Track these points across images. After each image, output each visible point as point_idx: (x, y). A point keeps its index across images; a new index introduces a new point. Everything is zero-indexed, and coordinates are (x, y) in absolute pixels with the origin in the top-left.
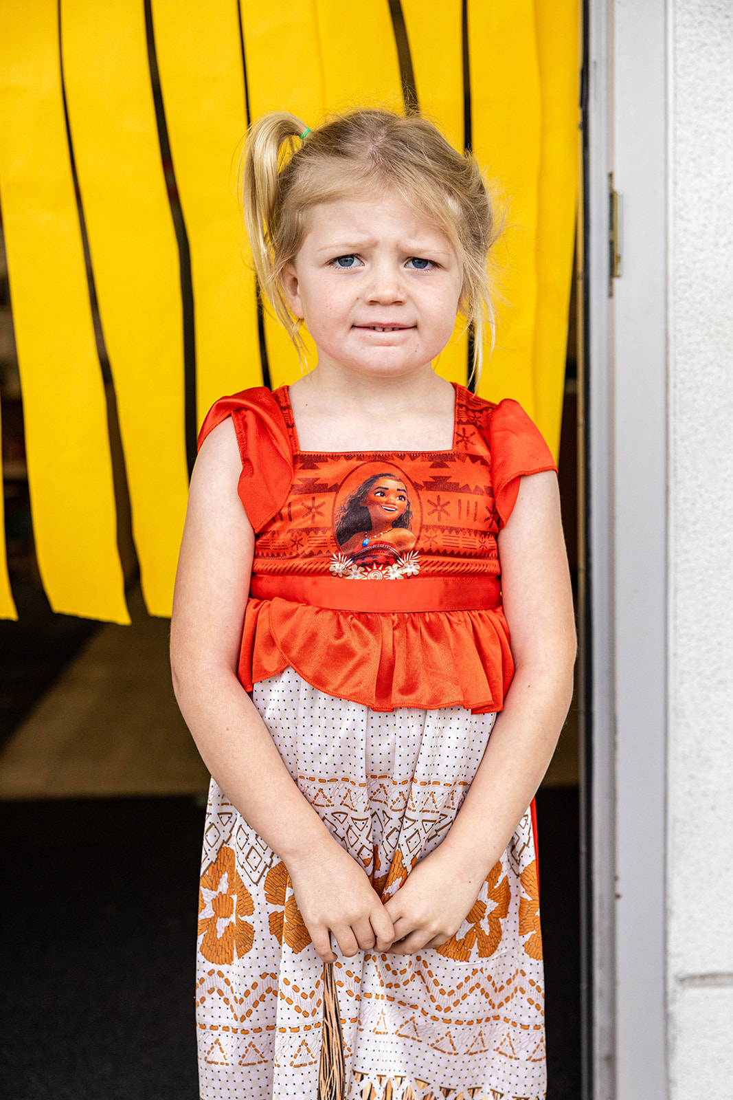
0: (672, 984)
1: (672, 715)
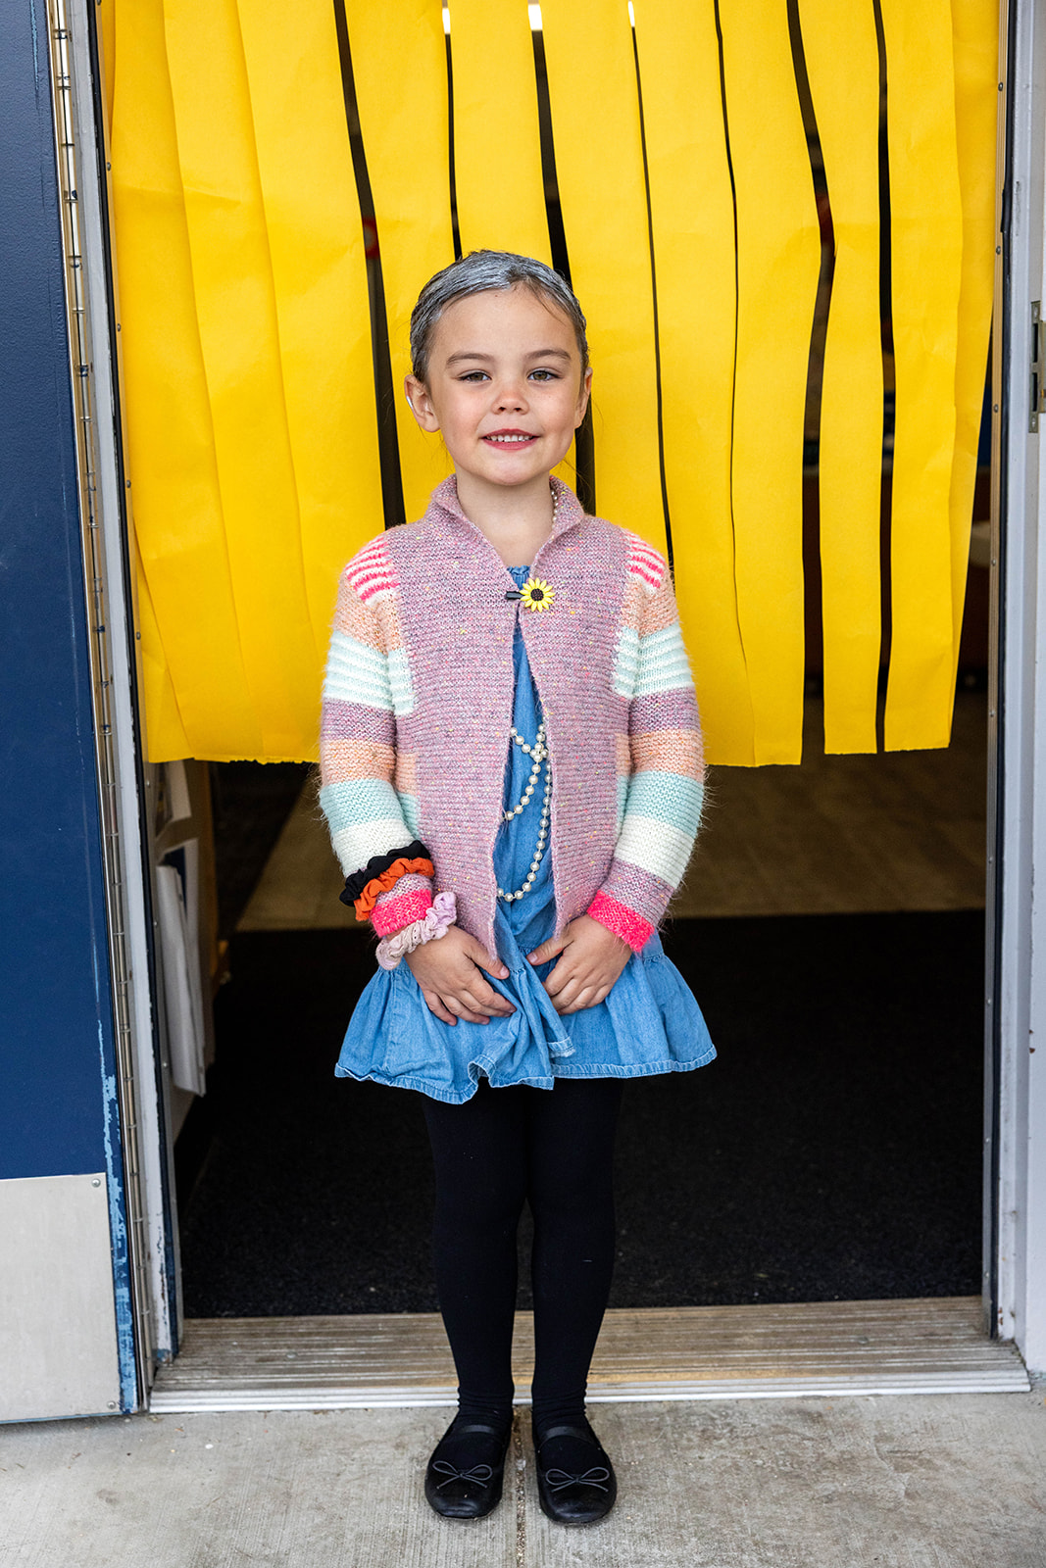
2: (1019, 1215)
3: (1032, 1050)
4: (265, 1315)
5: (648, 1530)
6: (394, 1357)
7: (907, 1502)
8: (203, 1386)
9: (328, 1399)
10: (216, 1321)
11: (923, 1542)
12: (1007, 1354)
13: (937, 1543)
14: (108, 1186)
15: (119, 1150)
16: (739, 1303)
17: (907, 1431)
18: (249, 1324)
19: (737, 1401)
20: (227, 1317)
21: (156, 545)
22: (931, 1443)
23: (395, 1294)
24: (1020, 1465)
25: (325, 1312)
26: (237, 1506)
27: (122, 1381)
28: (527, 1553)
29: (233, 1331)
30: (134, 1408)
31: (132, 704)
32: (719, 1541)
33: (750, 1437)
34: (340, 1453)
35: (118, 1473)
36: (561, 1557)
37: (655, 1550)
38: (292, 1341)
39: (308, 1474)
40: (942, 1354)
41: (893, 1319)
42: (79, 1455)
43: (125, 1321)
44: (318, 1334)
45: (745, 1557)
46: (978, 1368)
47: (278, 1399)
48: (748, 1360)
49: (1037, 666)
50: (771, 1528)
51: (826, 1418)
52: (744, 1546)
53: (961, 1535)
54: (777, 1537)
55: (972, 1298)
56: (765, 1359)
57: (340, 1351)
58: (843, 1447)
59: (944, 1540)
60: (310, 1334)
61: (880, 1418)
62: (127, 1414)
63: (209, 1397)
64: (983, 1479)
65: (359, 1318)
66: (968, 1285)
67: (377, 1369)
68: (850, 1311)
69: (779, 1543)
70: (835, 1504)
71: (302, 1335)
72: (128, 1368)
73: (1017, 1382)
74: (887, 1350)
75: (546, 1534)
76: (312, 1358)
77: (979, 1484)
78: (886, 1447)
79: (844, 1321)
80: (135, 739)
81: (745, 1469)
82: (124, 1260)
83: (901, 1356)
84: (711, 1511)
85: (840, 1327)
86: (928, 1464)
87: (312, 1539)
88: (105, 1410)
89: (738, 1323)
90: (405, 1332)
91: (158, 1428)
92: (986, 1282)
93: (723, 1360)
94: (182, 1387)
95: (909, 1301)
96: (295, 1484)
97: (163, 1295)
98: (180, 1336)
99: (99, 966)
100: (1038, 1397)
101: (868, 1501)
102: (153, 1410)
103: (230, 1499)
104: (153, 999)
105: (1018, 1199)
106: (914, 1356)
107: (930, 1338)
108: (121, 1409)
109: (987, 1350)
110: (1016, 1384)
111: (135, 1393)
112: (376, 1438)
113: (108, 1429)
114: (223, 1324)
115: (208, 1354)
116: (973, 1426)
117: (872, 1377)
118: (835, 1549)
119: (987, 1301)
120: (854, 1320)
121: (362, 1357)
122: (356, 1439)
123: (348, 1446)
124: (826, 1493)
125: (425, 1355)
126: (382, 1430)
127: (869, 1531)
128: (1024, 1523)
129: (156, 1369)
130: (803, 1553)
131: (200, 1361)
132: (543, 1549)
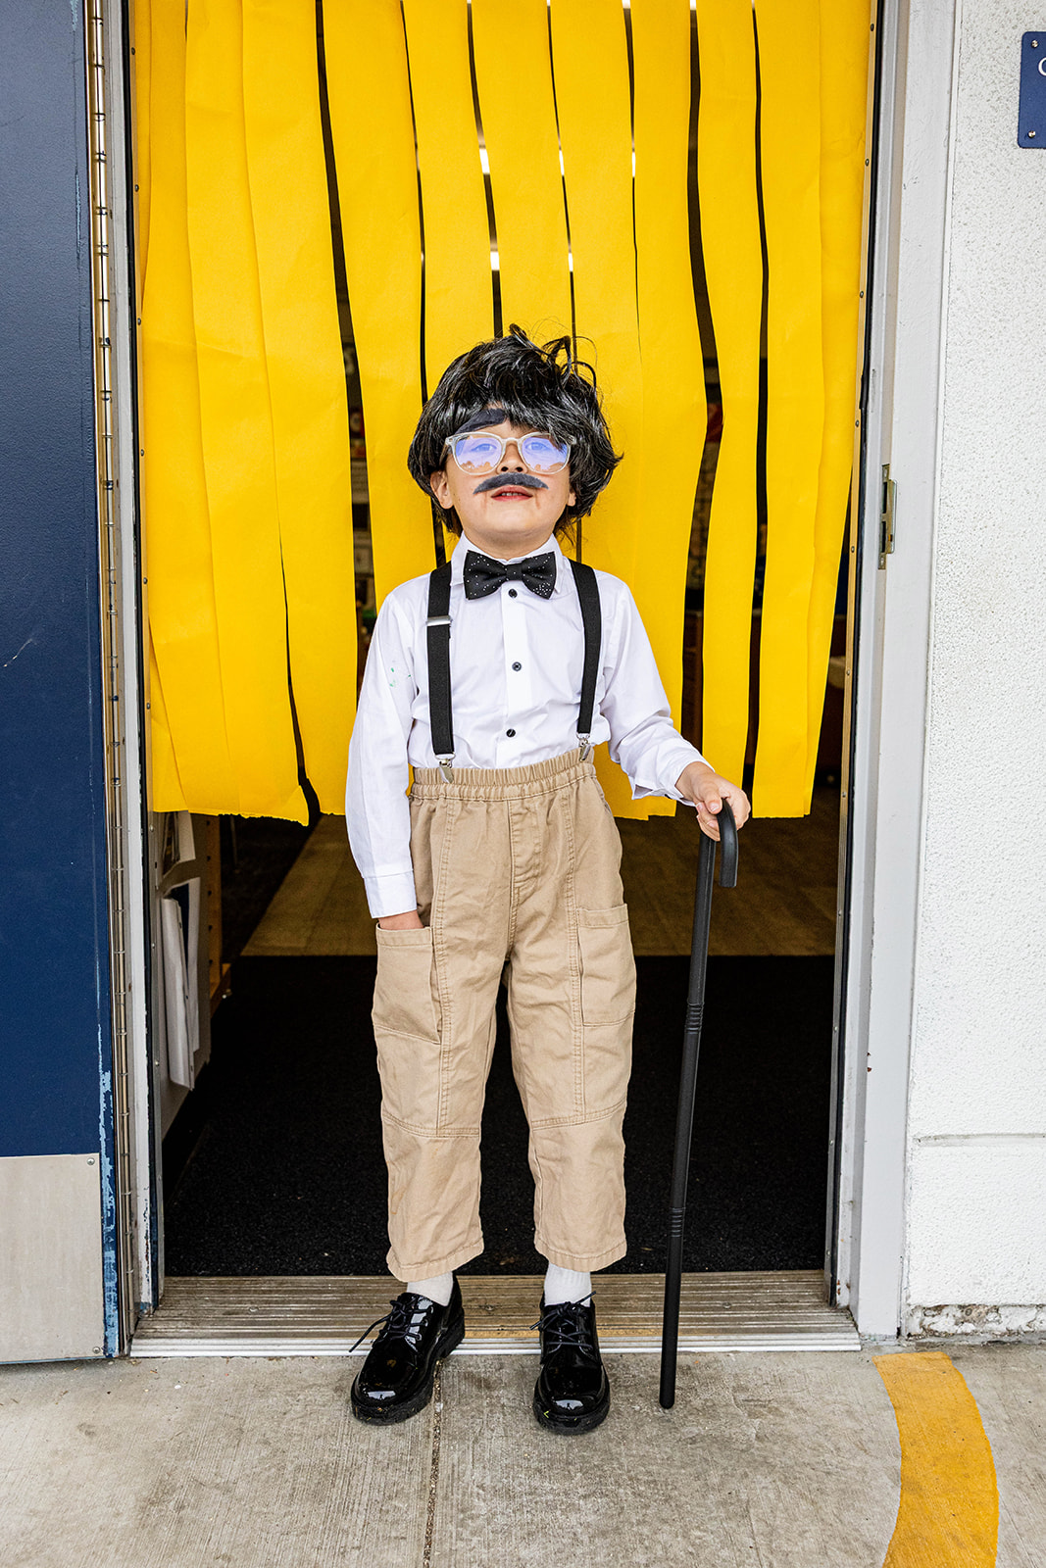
0: (910, 1144)
1: (920, 920)
2: (856, 1204)
3: (869, 1070)
4: (236, 1275)
5: (542, 1466)
6: (339, 1312)
7: (757, 1444)
8: (177, 1334)
9: (281, 1347)
10: (193, 1279)
11: (770, 1479)
12: (844, 1319)
13: (780, 1480)
14: (101, 1164)
15: (112, 1134)
16: (627, 1273)
17: (760, 1382)
18: (220, 1282)
19: (621, 1355)
20: (203, 1275)
21: (164, 632)
22: (779, 1393)
23: (345, 1259)
24: (850, 1413)
25: (285, 1273)
26: (197, 1439)
27: (106, 1330)
28: (439, 1485)
29: (206, 1287)
30: (116, 1354)
31: (140, 762)
32: (600, 1477)
33: (630, 1386)
34: (287, 1394)
35: (98, 1409)
36: (467, 1489)
37: (546, 1484)
38: (255, 1297)
39: (259, 1413)
40: (791, 1318)
41: (752, 1288)
42: (66, 1392)
43: (111, 1279)
44: (277, 1292)
45: (621, 1490)
46: (819, 1331)
47: (240, 1347)
48: (631, 1320)
49: (881, 757)
50: (644, 1465)
51: (693, 1371)
52: (621, 1481)
53: (800, 1473)
54: (649, 1473)
55: (816, 1271)
56: (646, 1320)
57: (295, 1307)
58: (707, 1396)
59: (786, 1477)
60: (270, 1292)
61: (738, 1372)
62: (110, 1358)
63: (181, 1344)
64: (820, 1425)
65: (313, 1278)
66: (813, 1260)
67: (325, 1323)
68: (717, 1280)
69: (651, 1478)
70: (698, 1445)
71: (264, 1292)
72: (112, 1319)
73: (848, 1342)
74: (745, 1314)
75: (455, 1468)
76: (270, 1312)
77: (817, 1429)
78: (742, 1396)
79: (712, 1288)
80: (141, 792)
81: (626, 1415)
82: (112, 1227)
83: (757, 1319)
84: (595, 1450)
85: (708, 1294)
86: (775, 1411)
87: (258, 1470)
88: (91, 1355)
89: (625, 1289)
90: (350, 1292)
91: (135, 1369)
92: (827, 1259)
93: (612, 1320)
94: (159, 1335)
95: (765, 1273)
96: (247, 1421)
97: (147, 1256)
98: (161, 1291)
99: (101, 979)
100: (867, 1356)
101: (724, 1443)
102: (132, 1354)
103: (191, 1434)
104: (148, 1008)
105: (855, 1191)
106: (768, 1319)
107: (781, 1304)
108: (104, 1353)
109: (826, 1315)
110: (850, 1344)
111: (117, 1340)
112: (320, 1382)
113: (93, 1370)
114: (198, 1281)
115: (184, 1308)
116: (813, 1379)
117: (732, 1337)
118: (696, 1485)
119: (828, 1274)
120: (720, 1288)
121: (312, 1312)
122: (302, 1383)
123: (295, 1389)
124: (690, 1436)
125: (366, 1312)
126: (325, 1375)
127: (725, 1469)
128: (852, 1463)
129: (138, 1320)
130: (670, 1487)
131: (176, 1313)
132: (453, 1480)
